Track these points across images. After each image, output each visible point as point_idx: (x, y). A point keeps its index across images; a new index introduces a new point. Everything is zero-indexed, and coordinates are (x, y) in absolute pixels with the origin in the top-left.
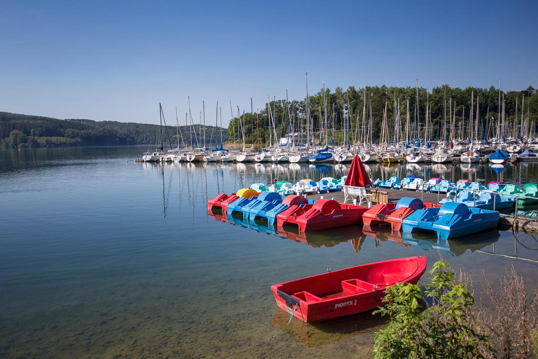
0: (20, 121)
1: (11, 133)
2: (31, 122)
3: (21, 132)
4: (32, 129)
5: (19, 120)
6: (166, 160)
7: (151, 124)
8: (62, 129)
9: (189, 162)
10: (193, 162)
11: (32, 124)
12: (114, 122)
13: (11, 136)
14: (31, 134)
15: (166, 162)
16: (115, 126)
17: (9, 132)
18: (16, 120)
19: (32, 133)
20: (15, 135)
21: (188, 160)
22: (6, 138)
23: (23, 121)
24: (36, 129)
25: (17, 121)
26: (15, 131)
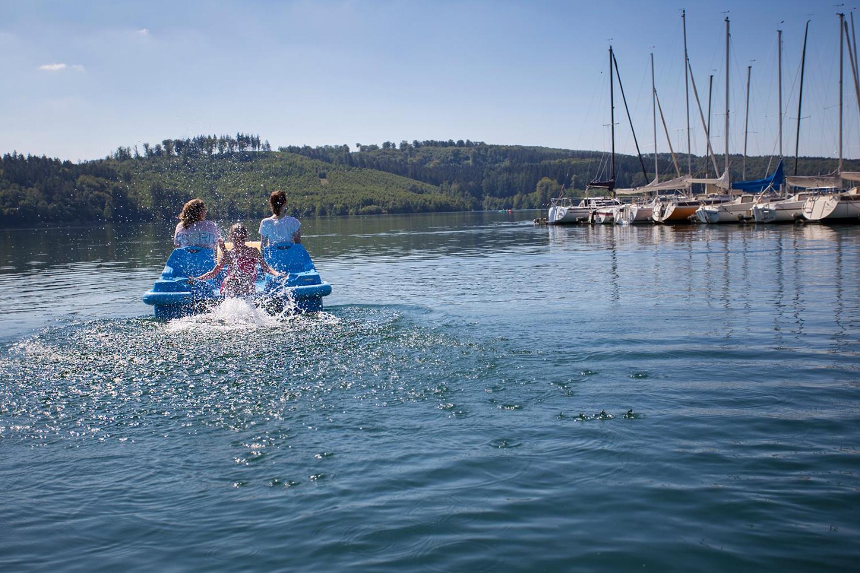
0: (557, 161)
1: (539, 184)
2: (573, 162)
3: (555, 181)
4: (574, 176)
5: (555, 160)
6: (603, 218)
7: (816, 156)
8: (626, 174)
9: (657, 223)
10: (668, 222)
11: (575, 166)
12: (734, 155)
13: (538, 188)
14: (571, 185)
15: (604, 223)
16: (736, 164)
17: (536, 182)
18: (551, 160)
19: (573, 182)
20: (544, 188)
21: (656, 218)
22: (531, 192)
23: (561, 161)
24: (580, 175)
25: (552, 162)
26: (546, 180)
